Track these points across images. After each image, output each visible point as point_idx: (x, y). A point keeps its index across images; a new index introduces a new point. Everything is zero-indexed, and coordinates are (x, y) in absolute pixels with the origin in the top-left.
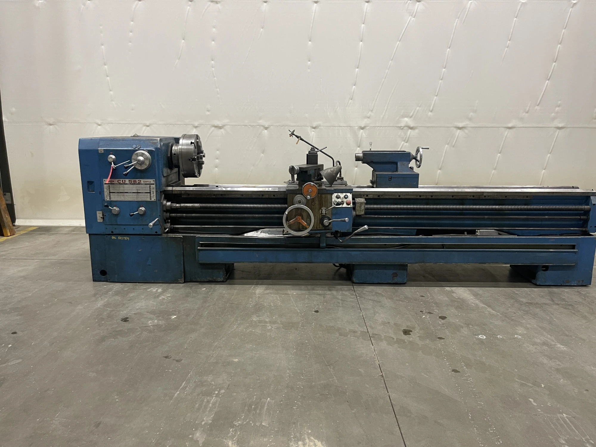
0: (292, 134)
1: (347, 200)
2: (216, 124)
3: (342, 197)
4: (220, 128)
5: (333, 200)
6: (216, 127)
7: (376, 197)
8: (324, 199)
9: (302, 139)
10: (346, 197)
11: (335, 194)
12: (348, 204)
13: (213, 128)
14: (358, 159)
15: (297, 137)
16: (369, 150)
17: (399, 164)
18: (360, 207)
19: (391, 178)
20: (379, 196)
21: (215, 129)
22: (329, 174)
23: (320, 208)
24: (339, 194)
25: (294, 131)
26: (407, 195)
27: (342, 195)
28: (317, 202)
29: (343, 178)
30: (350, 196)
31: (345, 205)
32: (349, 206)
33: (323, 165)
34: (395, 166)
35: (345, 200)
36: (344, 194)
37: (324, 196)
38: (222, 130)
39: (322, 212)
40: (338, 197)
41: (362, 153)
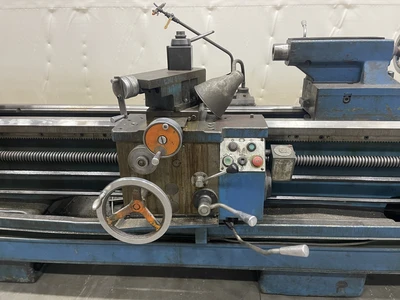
0: (159, 10)
1: (253, 154)
2: (77, 7)
3: (241, 149)
4: (83, 11)
5: (222, 156)
6: (78, 10)
7: (316, 139)
8: (199, 155)
9: (174, 20)
10: (251, 148)
11: (227, 141)
12: (255, 165)
13: (75, 12)
14: (278, 56)
15: (167, 15)
16: (302, 37)
17: (367, 66)
18: (283, 166)
19: (348, 97)
20: (321, 137)
21: (78, 13)
22: (213, 92)
23: (193, 173)
24: (236, 141)
25: (163, 6)
26: (384, 136)
27: (242, 143)
28: (185, 161)
29: (246, 91)
30: (260, 144)
31: (248, 168)
32: (259, 170)
33: (204, 70)
34: (357, 70)
35: (249, 155)
36: (248, 141)
37: (199, 147)
38: (87, 15)
39: (195, 181)
40: (233, 148)
41: (287, 43)
